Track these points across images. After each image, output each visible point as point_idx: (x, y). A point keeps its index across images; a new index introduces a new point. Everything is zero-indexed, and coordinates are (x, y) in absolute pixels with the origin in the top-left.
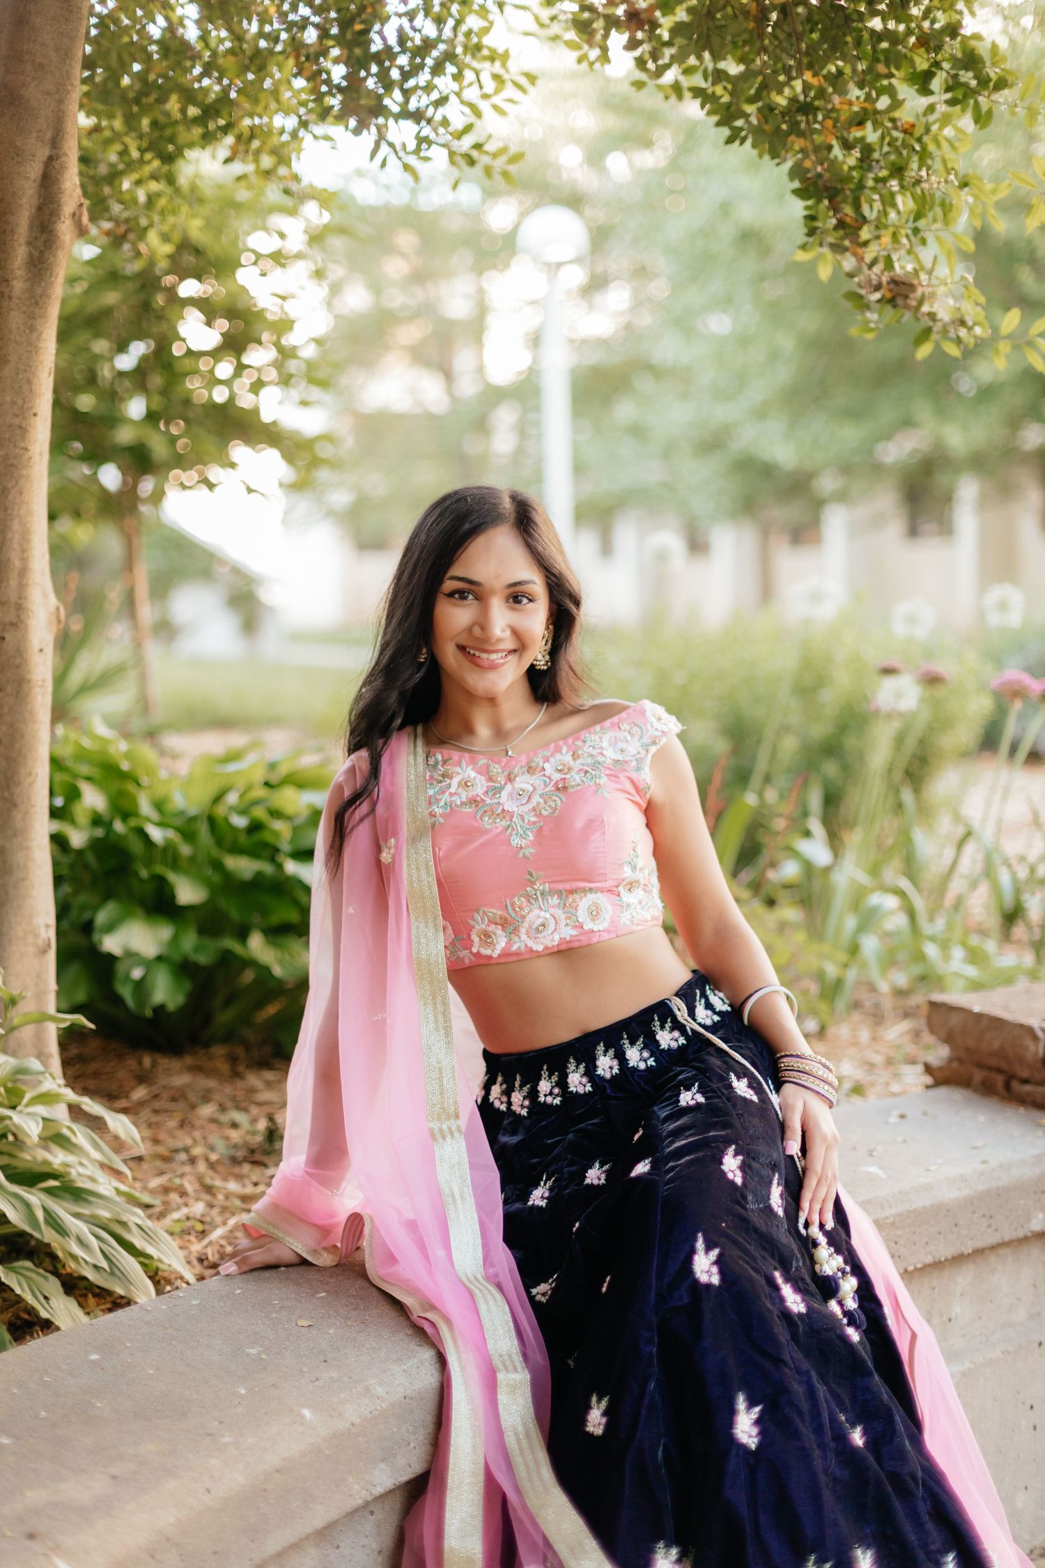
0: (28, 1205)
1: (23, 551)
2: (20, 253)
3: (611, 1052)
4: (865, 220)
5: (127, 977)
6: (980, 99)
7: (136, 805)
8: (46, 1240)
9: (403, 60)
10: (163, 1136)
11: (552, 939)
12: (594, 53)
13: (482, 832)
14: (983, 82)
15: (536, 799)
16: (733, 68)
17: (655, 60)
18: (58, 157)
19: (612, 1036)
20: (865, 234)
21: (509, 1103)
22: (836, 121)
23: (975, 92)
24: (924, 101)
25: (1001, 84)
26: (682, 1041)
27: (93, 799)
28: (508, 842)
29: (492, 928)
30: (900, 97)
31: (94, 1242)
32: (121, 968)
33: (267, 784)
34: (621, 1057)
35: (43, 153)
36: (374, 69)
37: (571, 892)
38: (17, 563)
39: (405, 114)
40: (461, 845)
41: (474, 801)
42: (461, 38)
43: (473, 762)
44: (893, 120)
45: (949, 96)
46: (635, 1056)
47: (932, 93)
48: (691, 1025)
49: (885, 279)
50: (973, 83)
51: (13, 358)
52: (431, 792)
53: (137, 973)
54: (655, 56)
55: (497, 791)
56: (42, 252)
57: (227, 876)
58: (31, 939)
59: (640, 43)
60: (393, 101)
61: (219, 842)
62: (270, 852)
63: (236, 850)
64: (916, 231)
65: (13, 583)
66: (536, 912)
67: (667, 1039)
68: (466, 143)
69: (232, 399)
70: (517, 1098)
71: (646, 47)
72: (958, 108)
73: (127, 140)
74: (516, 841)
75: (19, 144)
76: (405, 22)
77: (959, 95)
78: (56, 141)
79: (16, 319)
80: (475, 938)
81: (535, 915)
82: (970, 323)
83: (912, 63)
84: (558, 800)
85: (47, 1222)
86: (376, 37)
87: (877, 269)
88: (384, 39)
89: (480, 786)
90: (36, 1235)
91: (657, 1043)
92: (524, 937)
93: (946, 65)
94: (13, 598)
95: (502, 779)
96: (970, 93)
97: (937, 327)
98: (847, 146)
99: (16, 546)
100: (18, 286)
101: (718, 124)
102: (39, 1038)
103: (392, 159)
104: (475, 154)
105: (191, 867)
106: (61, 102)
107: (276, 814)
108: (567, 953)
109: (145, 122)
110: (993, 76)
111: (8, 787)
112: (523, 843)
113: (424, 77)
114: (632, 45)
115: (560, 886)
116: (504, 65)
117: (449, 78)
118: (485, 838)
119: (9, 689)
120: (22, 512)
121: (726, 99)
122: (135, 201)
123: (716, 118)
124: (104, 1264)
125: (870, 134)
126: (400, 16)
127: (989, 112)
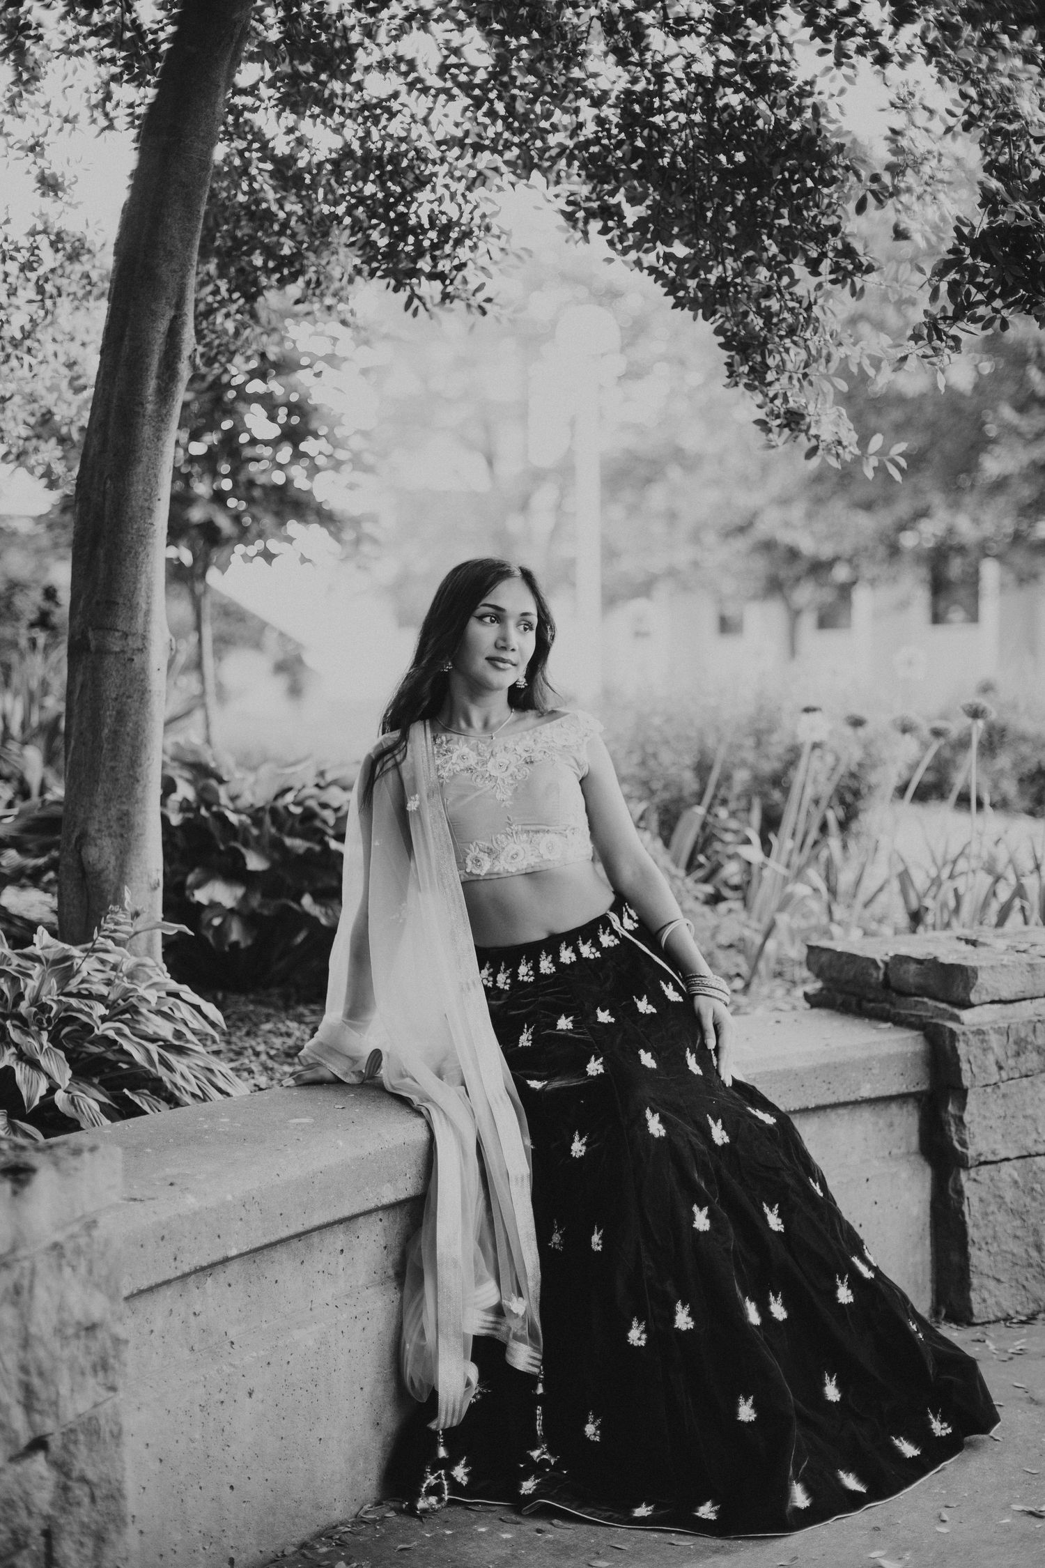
0: (147, 1051)
1: (148, 597)
2: (152, 384)
3: (570, 949)
4: (768, 368)
5: (209, 924)
6: (855, 279)
7: (218, 797)
8: (160, 1074)
9: (433, 235)
10: (234, 1039)
11: (523, 864)
12: (579, 235)
13: (476, 789)
14: (859, 267)
15: (512, 769)
16: (680, 250)
17: (621, 241)
18: (181, 316)
19: (571, 938)
20: (770, 376)
21: (495, 981)
22: (749, 294)
23: (851, 274)
24: (815, 280)
25: (870, 269)
26: (617, 942)
27: (185, 791)
28: (494, 797)
29: (481, 855)
30: (797, 277)
31: (193, 1080)
32: (206, 916)
33: (317, 786)
34: (577, 951)
35: (170, 313)
36: (411, 239)
37: (537, 832)
38: (144, 606)
39: (432, 276)
40: (462, 797)
41: (469, 769)
42: (477, 221)
43: (467, 741)
44: (791, 294)
45: (833, 276)
46: (587, 951)
47: (820, 274)
48: (623, 932)
49: (782, 411)
50: (850, 267)
51: (145, 459)
52: (438, 762)
53: (217, 922)
54: (622, 239)
55: (485, 763)
56: (167, 384)
57: (286, 851)
58: (145, 878)
59: (611, 229)
60: (425, 264)
61: (280, 828)
62: (317, 835)
63: (292, 834)
64: (805, 375)
65: (140, 620)
66: (512, 845)
67: (607, 940)
68: (481, 296)
69: (289, 481)
70: (501, 978)
71: (616, 232)
72: (839, 286)
73: (219, 283)
74: (499, 796)
75: (153, 307)
76: (435, 206)
77: (841, 276)
78: (179, 305)
79: (147, 431)
80: (469, 862)
81: (512, 847)
82: (845, 443)
83: (805, 251)
84: (527, 770)
85: (160, 1063)
86: (413, 216)
87: (778, 402)
88: (418, 217)
89: (472, 759)
90: (153, 1070)
91: (601, 944)
92: (502, 862)
93: (831, 254)
94: (140, 631)
95: (488, 755)
96: (849, 274)
97: (822, 446)
98: (759, 312)
99: (143, 594)
100: (150, 407)
101: (666, 294)
102: (150, 941)
103: (421, 309)
104: (486, 305)
105: (257, 846)
106: (183, 277)
107: (324, 806)
108: (532, 875)
109: (232, 270)
110: (865, 263)
111: (133, 766)
112: (505, 797)
113: (448, 249)
114: (605, 231)
115: (528, 828)
116: (508, 241)
117: (467, 248)
118: (478, 793)
119: (135, 697)
120: (149, 569)
121: (672, 274)
122: (225, 332)
123: (666, 290)
124: (200, 1094)
125: (774, 304)
126: (431, 202)
127: (862, 289)
